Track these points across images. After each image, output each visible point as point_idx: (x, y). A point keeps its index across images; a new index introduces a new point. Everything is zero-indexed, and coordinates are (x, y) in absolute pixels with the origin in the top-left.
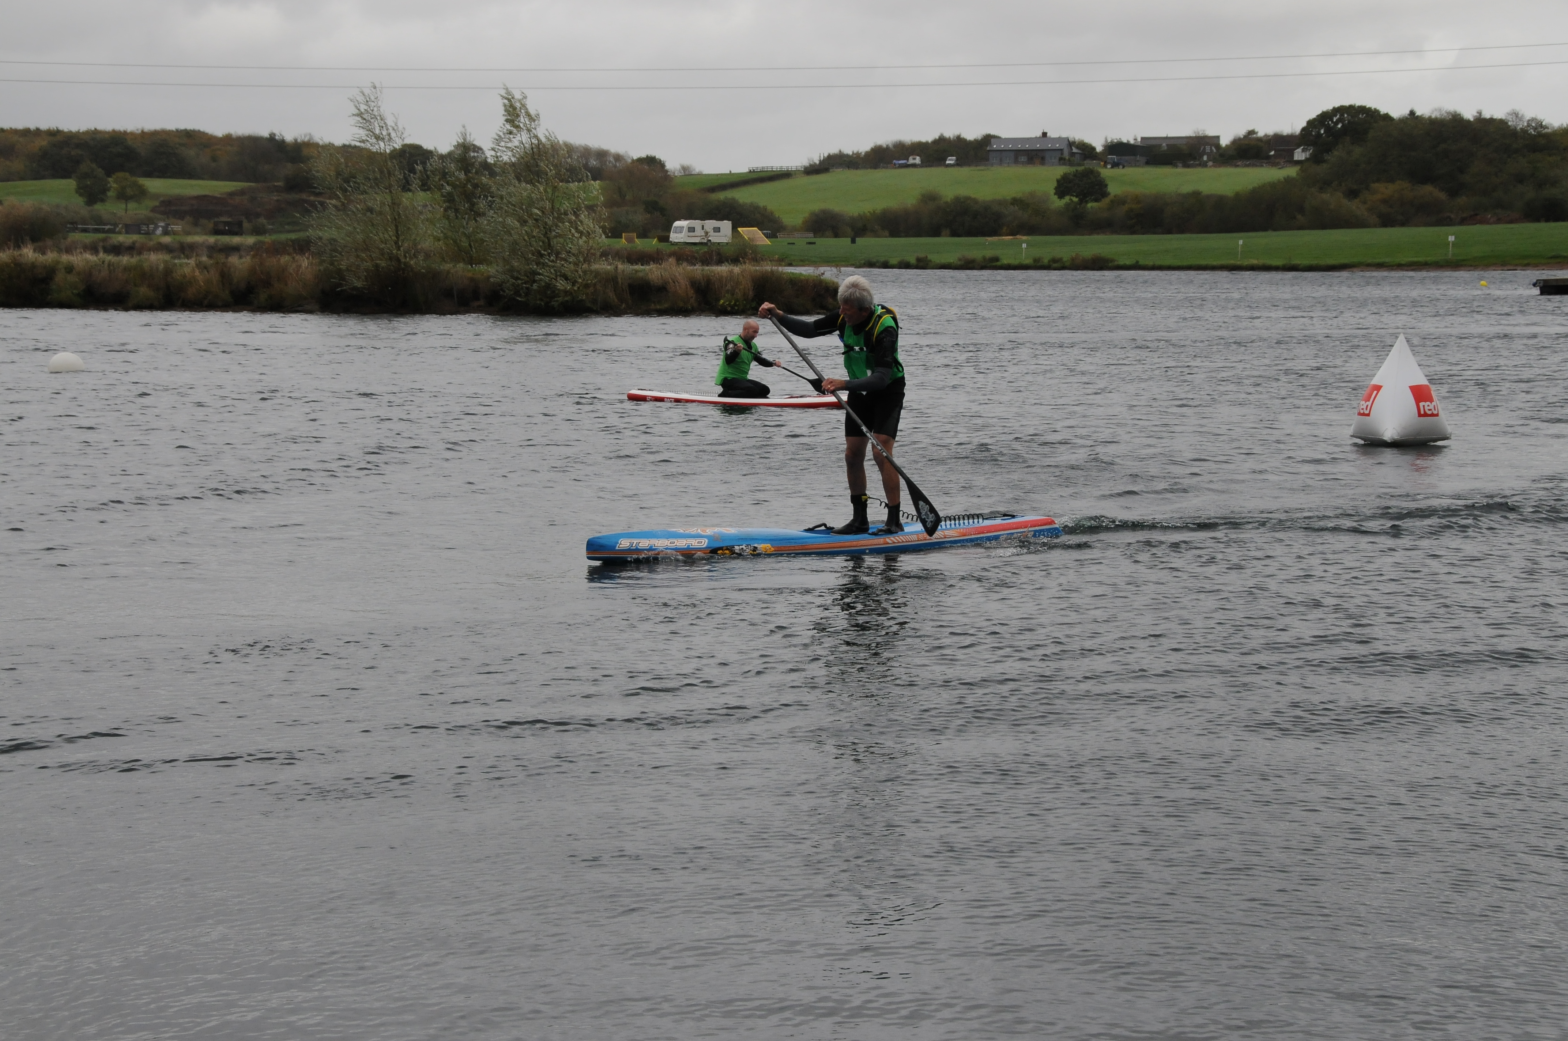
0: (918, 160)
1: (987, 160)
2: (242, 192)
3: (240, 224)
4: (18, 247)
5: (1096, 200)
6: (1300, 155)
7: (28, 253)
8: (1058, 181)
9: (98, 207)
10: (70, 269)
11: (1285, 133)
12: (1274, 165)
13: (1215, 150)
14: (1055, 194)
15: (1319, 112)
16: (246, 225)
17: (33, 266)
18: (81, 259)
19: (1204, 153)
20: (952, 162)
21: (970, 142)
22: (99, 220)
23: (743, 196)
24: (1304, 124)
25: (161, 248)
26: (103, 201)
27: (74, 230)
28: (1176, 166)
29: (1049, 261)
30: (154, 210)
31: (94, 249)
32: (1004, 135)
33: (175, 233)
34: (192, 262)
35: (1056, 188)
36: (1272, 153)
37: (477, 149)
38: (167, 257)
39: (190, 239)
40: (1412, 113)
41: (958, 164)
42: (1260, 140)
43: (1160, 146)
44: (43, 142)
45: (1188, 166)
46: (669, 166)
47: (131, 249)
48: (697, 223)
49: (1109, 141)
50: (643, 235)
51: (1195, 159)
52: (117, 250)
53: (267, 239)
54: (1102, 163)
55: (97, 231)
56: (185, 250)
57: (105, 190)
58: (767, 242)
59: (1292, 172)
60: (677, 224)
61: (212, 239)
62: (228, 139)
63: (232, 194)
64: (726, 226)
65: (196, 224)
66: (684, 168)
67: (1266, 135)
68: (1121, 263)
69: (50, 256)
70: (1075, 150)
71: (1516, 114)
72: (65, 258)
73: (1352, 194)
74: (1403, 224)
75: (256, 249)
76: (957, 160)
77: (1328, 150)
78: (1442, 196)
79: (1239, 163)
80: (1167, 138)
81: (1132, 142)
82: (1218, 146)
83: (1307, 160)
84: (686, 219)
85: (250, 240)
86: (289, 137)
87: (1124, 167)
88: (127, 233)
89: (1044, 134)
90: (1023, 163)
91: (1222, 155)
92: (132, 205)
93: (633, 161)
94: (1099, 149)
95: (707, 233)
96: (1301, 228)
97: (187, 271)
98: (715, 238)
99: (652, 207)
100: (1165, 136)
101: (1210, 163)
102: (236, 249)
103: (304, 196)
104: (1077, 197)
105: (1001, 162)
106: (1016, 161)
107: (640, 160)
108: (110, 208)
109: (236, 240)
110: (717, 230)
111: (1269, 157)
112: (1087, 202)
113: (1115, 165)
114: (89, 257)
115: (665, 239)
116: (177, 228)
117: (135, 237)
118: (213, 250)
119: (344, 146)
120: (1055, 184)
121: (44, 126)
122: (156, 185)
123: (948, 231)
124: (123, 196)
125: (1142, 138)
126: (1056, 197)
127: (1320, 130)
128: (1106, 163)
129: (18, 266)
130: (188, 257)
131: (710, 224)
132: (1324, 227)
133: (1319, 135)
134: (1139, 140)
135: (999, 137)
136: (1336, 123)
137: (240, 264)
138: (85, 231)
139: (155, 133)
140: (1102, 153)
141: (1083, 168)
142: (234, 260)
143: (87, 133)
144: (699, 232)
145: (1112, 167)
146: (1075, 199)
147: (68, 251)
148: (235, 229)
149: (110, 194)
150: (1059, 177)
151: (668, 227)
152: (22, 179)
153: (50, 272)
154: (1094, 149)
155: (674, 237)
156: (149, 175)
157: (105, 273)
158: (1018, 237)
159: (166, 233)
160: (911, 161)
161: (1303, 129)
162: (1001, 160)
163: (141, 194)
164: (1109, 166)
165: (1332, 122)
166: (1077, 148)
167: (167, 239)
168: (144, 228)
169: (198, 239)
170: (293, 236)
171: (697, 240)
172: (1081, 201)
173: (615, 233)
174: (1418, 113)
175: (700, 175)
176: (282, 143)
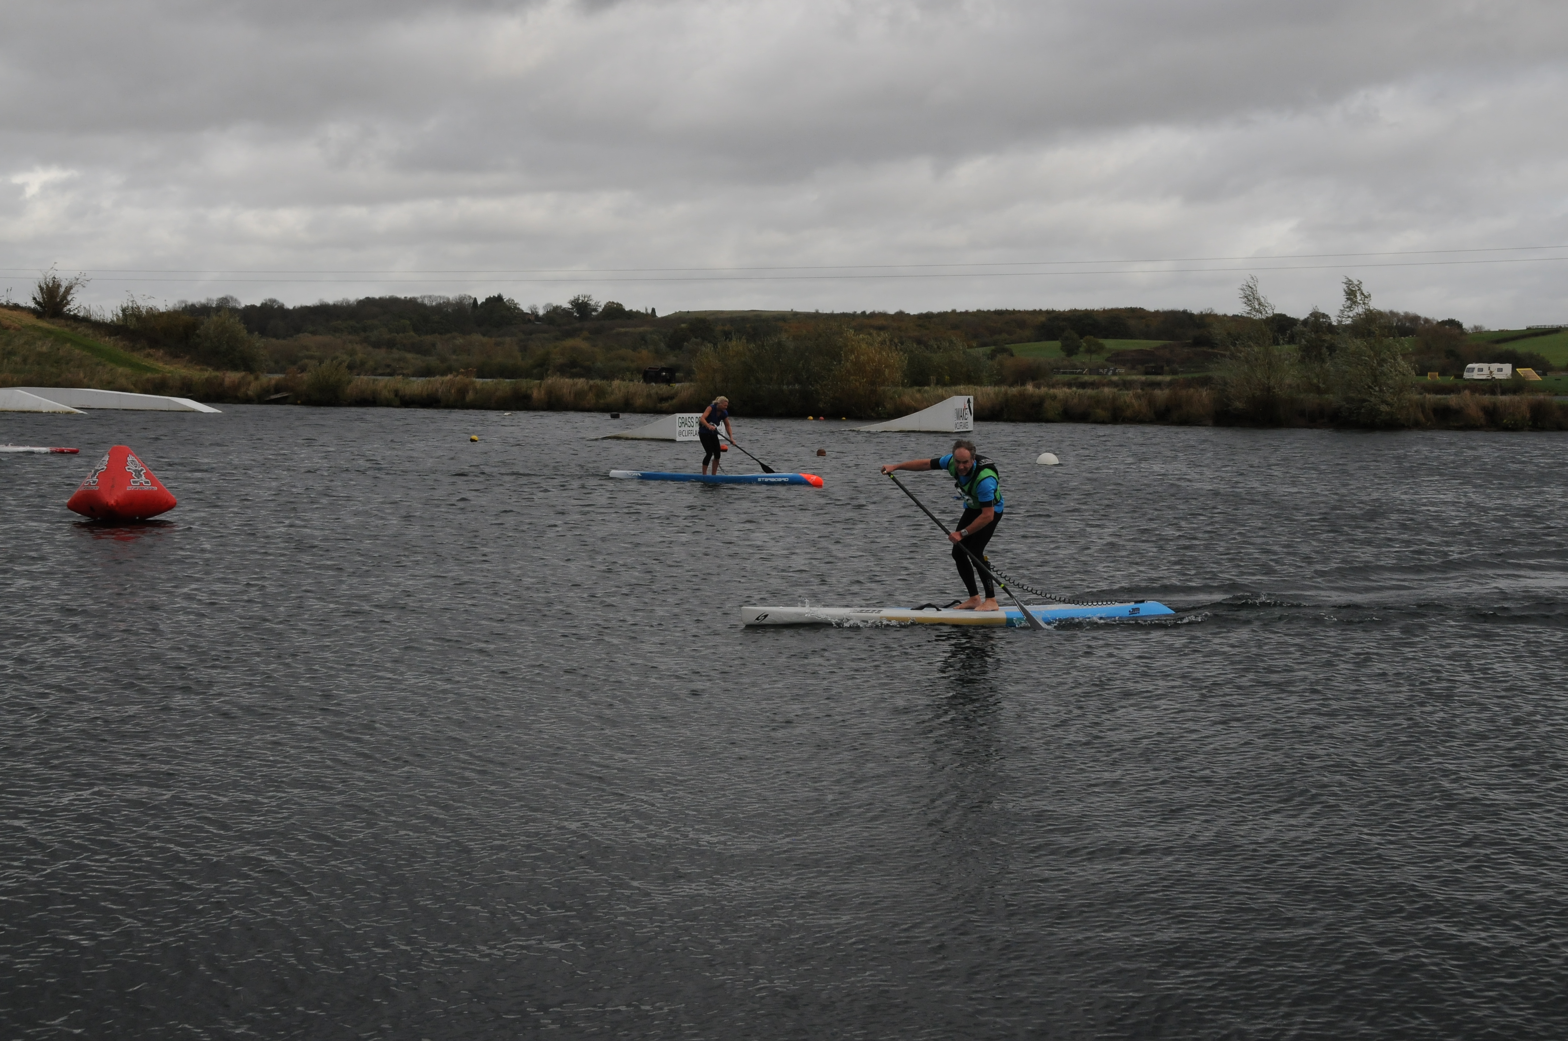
2: (1165, 347)
3: (1162, 367)
4: (1023, 384)
7: (1030, 388)
9: (1073, 357)
10: (1054, 398)
16: (1166, 368)
17: (1032, 396)
18: (1061, 392)
22: (1074, 367)
23: (1520, 348)
25: (1111, 384)
26: (1076, 354)
27: (1058, 373)
30: (1107, 360)
31: (1069, 385)
33: (1120, 374)
34: (1131, 393)
37: (1324, 316)
38: (1116, 390)
39: (1129, 378)
44: (1043, 319)
46: (1465, 326)
47: (1092, 385)
48: (1484, 366)
50: (1443, 373)
52: (1083, 385)
53: (1180, 377)
55: (1072, 373)
56: (1126, 385)
57: (1078, 347)
58: (1539, 378)
60: (1469, 366)
61: (1143, 378)
62: (1157, 313)
63: (1157, 348)
64: (1507, 368)
65: (1133, 368)
66: (1476, 328)
69: (1043, 390)
72: (1052, 391)
75: (1170, 384)
84: (1477, 362)
85: (1168, 378)
86: (1196, 311)
88: (1090, 374)
92: (1094, 356)
93: (1438, 323)
95: (1491, 372)
97: (1128, 399)
98: (1498, 376)
99: (1451, 353)
102: (1158, 385)
103: (1205, 349)
107: (1444, 323)
108: (1081, 359)
109: (1159, 378)
110: (1500, 370)
114: (1066, 390)
115: (1460, 376)
116: (1122, 371)
117: (1095, 378)
118: (1145, 385)
119: (1235, 316)
121: (1044, 309)
122: (1111, 344)
124: (1089, 351)
129: (1023, 396)
130: (1127, 389)
131: (1495, 366)
137: (1161, 394)
138: (1064, 373)
139: (1112, 310)
142: (1158, 392)
143: (1070, 311)
144: (1486, 371)
147: (1053, 386)
148: (1159, 371)
149: (1081, 349)
151: (1462, 368)
152: (1029, 341)
153: (1042, 400)
155: (1466, 375)
156: (1106, 337)
157: (1076, 401)
159: (1114, 374)
163: (1101, 348)
167: (1115, 378)
168: (1101, 371)
169: (1135, 377)
170: (1196, 375)
171: (1484, 377)
173: (1422, 372)
175: (1489, 332)
176: (1193, 314)
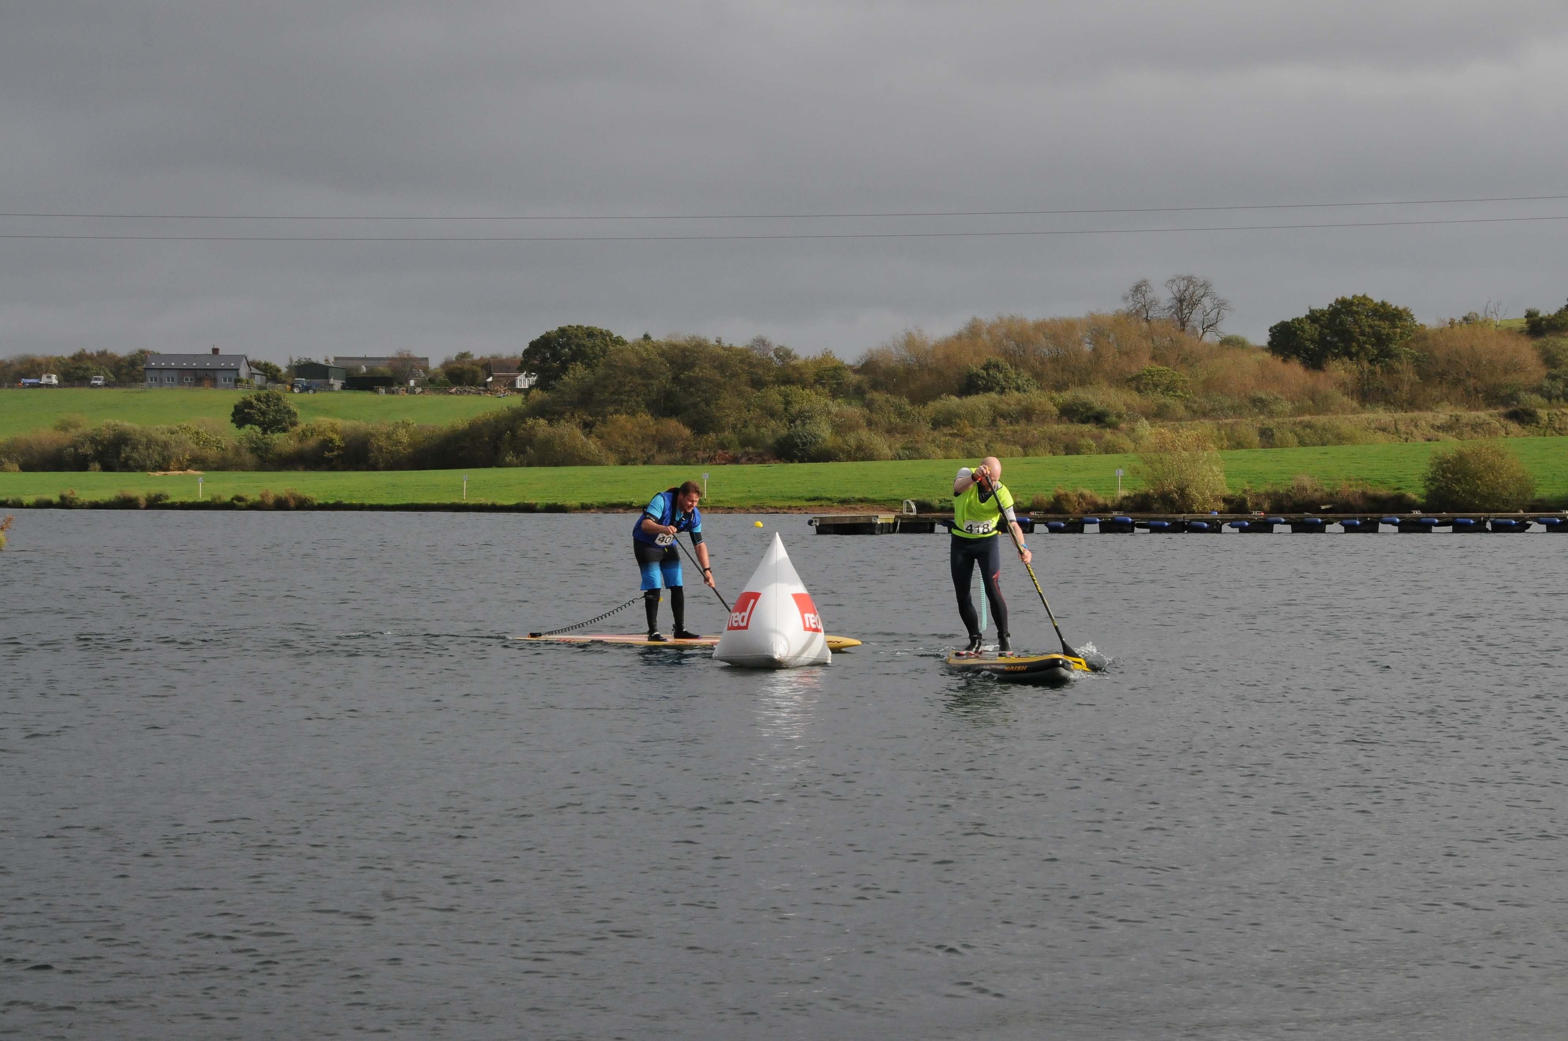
0: (54, 380)
1: (144, 380)
5: (284, 430)
6: (523, 381)
8: (236, 407)
11: (504, 357)
12: (493, 392)
13: (423, 375)
14: (232, 421)
15: (543, 333)
19: (413, 376)
20: (99, 382)
21: (121, 360)
24: (527, 346)
28: (376, 392)
29: (233, 499)
32: (163, 352)
35: (233, 415)
36: (490, 379)
40: (647, 337)
41: (108, 385)
42: (474, 363)
43: (358, 369)
45: (393, 393)
49: (295, 359)
51: (401, 384)
54: (288, 387)
59: (517, 401)
67: (482, 358)
68: (322, 502)
70: (254, 370)
71: (762, 343)
73: (587, 426)
74: (645, 463)
76: (105, 380)
77: (557, 377)
78: (687, 432)
79: (453, 390)
80: (365, 359)
81: (322, 362)
82: (426, 370)
83: (531, 387)
87: (315, 392)
89: (215, 351)
90: (190, 384)
91: (431, 381)
94: (284, 370)
96: (530, 465)
100: (364, 356)
101: (419, 390)
104: (260, 425)
105: (161, 384)
106: (181, 383)
111: (486, 385)
112: (273, 432)
113: (304, 389)
120: (232, 410)
123: (97, 466)
125: (336, 359)
126: (234, 425)
127: (544, 353)
128: (293, 386)
132: (556, 465)
133: (544, 360)
134: (331, 360)
135: (158, 354)
136: (563, 347)
140: (289, 374)
141: (266, 392)
145: (301, 392)
146: (257, 428)
150: (236, 403)
154: (279, 370)
158: (189, 470)
160: (44, 380)
161: (526, 352)
162: (161, 381)
164: (296, 390)
165: (559, 344)
166: (257, 368)
172: (265, 432)
174: (654, 338)
